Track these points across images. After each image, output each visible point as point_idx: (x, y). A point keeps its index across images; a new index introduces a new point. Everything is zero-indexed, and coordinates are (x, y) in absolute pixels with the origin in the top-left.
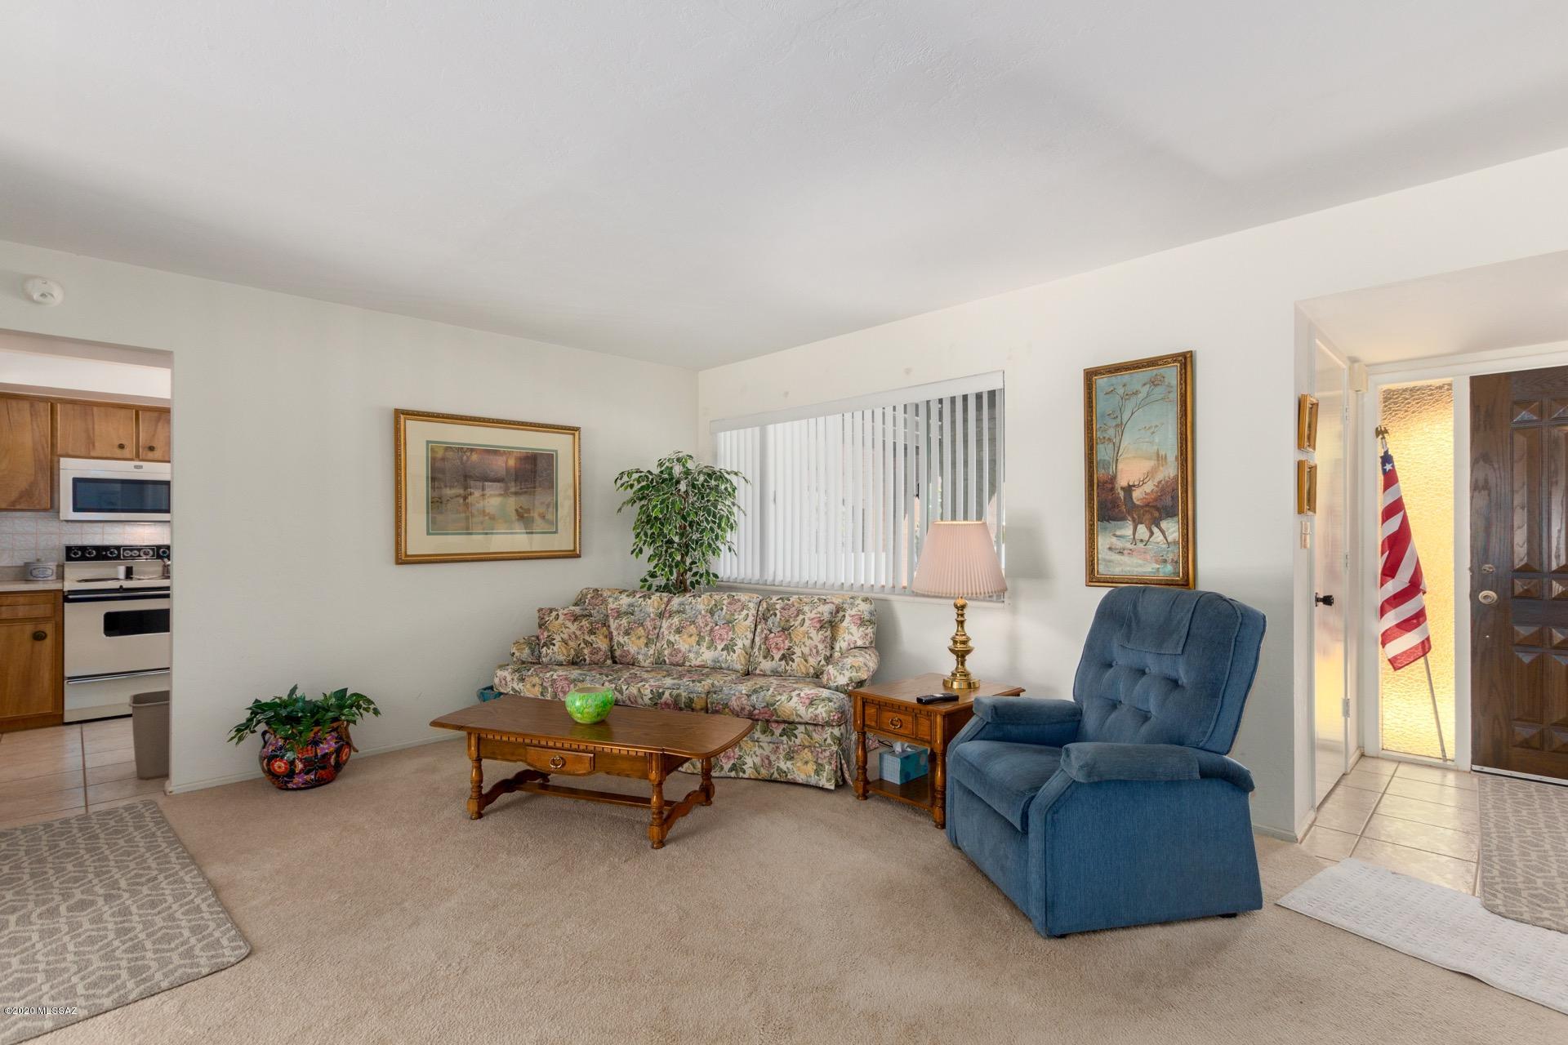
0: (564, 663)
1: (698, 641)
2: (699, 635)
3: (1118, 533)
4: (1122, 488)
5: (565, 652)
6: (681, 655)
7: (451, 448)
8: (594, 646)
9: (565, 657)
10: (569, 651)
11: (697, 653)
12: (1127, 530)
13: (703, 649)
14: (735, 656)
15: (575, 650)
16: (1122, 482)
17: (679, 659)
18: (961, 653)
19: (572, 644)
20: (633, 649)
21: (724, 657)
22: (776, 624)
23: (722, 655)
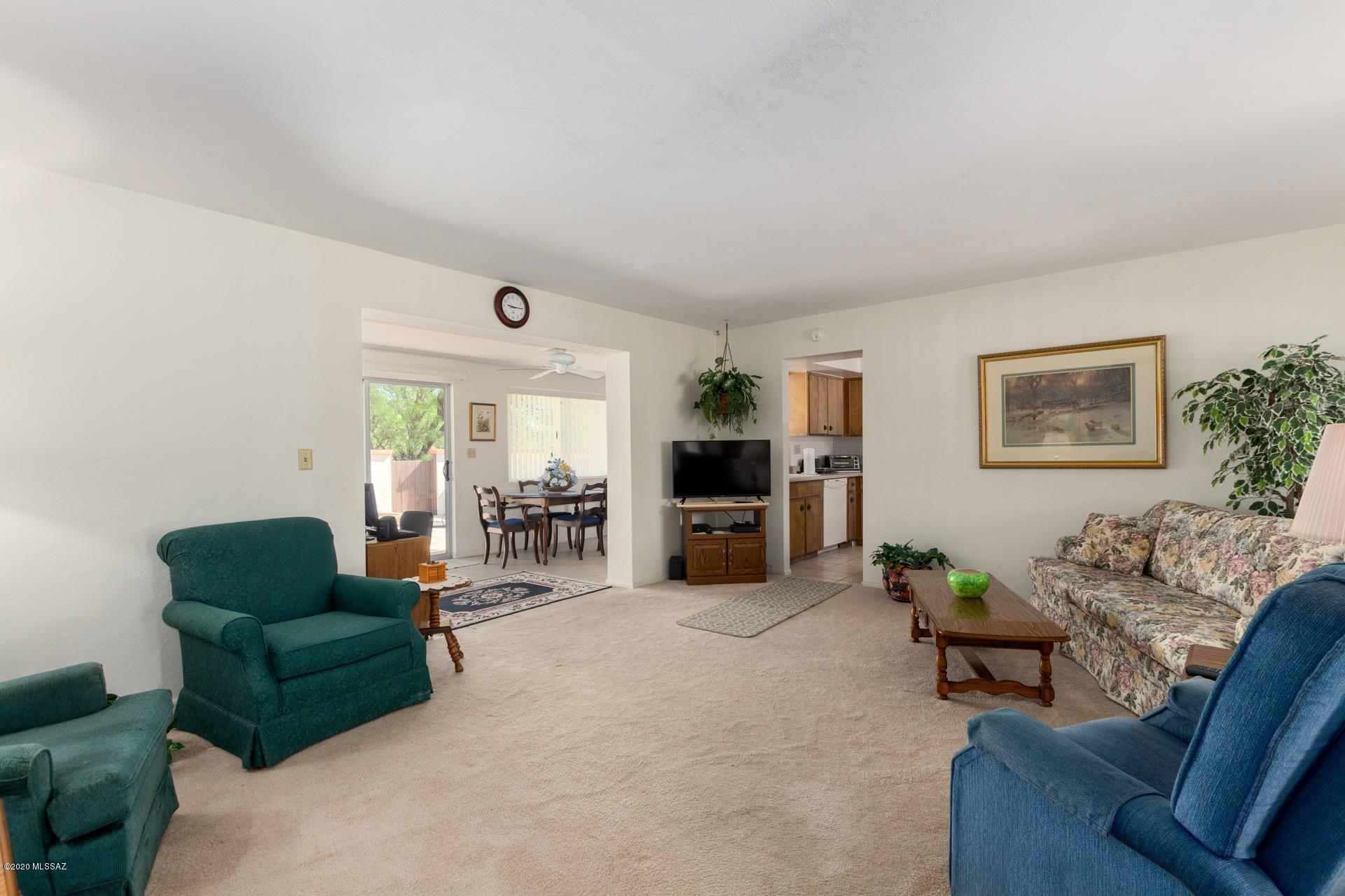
0: (1088, 564)
1: (1214, 569)
2: (1217, 562)
5: (1089, 555)
6: (1194, 580)
7: (1022, 377)
8: (1123, 554)
9: (1087, 559)
10: (1093, 554)
11: (1208, 582)
13: (1215, 579)
15: (1100, 555)
17: (1191, 584)
19: (1099, 548)
20: (1164, 565)
23: (1229, 590)
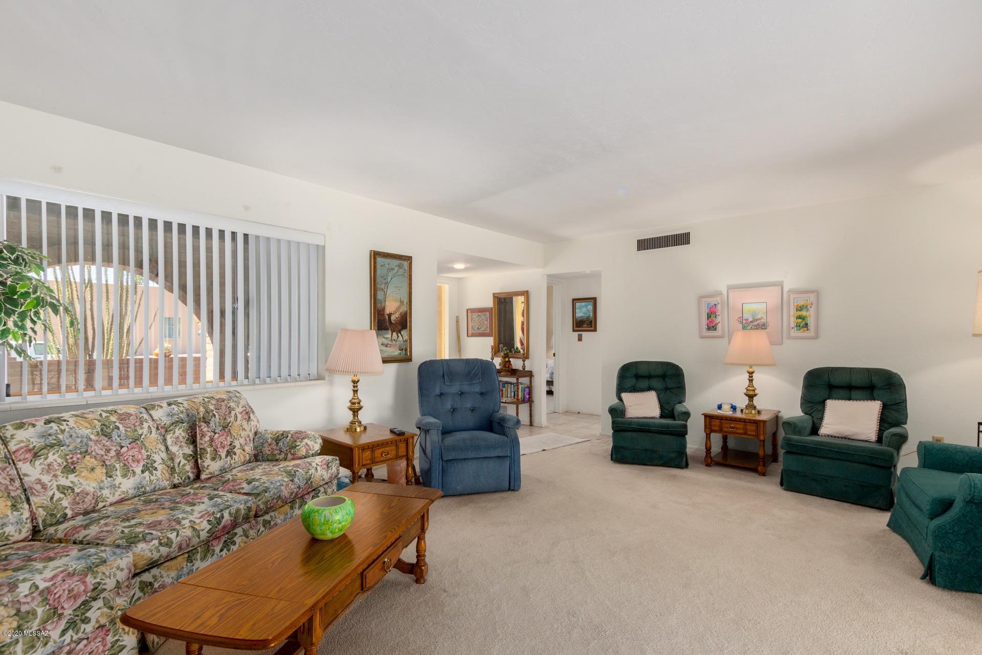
1: (107, 473)
2: (103, 465)
3: (385, 336)
4: (387, 315)
6: (89, 498)
11: (111, 487)
12: (389, 336)
13: (119, 479)
14: (159, 473)
16: (387, 311)
17: (88, 503)
18: (355, 409)
21: (148, 478)
22: (217, 424)
23: (144, 477)
